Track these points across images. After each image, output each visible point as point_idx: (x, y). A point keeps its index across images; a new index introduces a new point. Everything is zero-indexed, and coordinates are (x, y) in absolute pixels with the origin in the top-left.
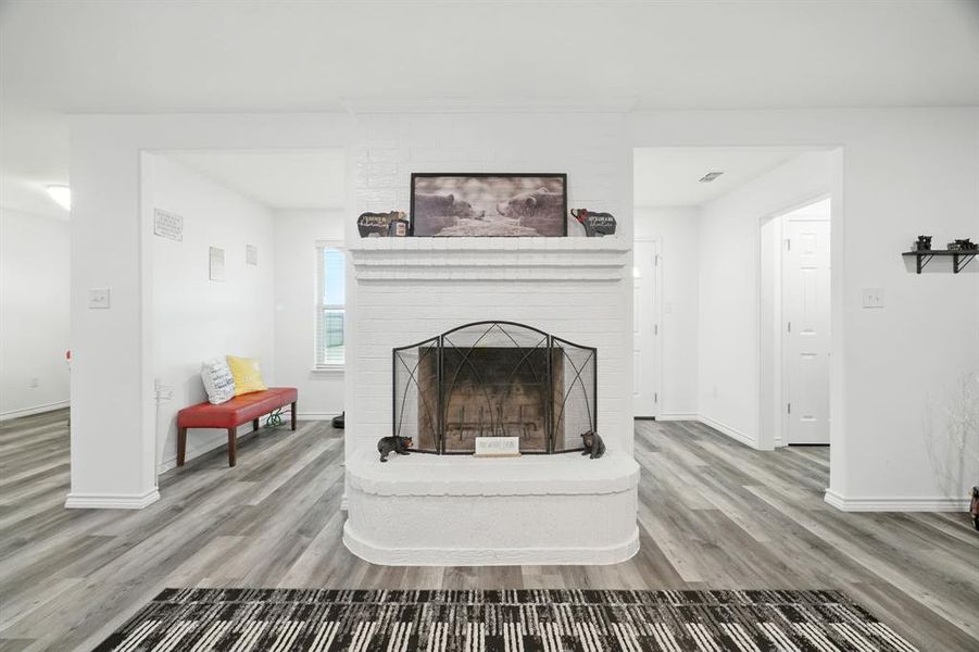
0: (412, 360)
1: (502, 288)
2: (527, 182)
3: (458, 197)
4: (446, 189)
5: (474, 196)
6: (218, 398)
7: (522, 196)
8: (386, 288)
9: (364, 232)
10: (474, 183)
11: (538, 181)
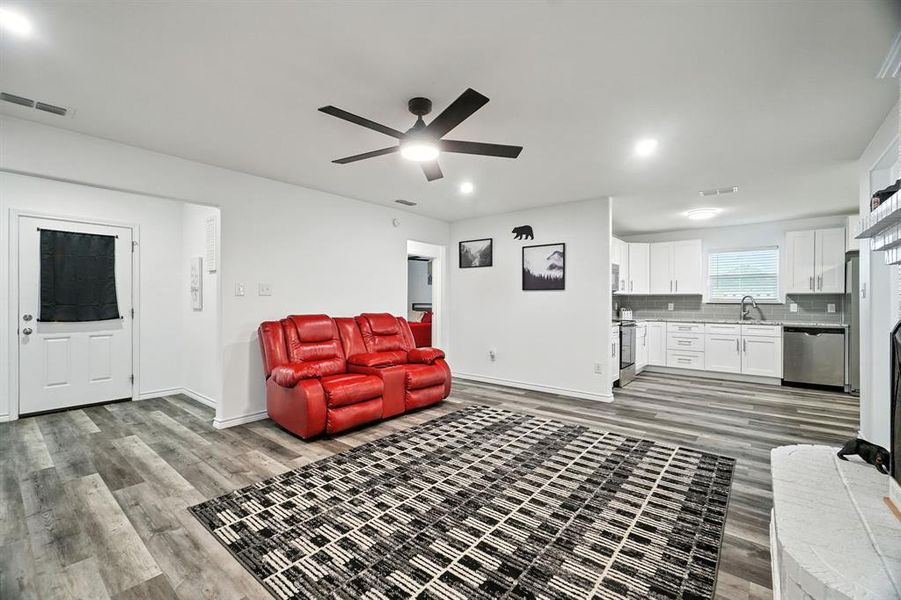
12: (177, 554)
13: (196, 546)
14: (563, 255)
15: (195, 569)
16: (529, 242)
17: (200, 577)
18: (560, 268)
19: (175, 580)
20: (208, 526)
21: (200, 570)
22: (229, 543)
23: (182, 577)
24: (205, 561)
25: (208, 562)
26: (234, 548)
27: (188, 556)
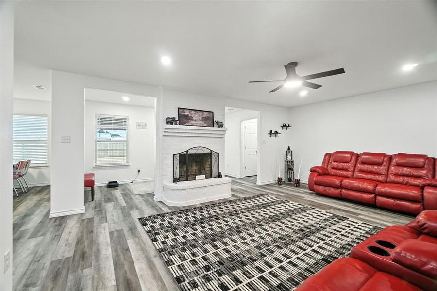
0: (177, 157)
2: (205, 113)
3: (190, 115)
4: (187, 113)
5: (193, 115)
7: (204, 116)
9: (167, 123)
10: (193, 112)
11: (207, 113)
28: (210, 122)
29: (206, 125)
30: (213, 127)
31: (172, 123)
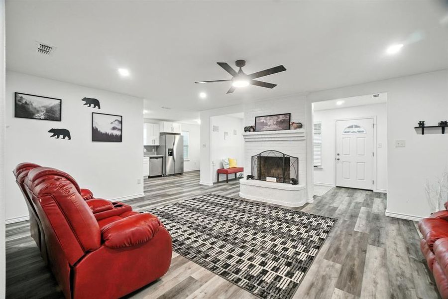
0: (256, 159)
1: (275, 142)
2: (281, 116)
3: (265, 121)
4: (263, 120)
5: (268, 121)
6: (225, 168)
7: (279, 120)
8: (251, 143)
9: (245, 131)
10: (268, 117)
11: (283, 116)
12: (322, 290)
13: (312, 285)
14: (121, 122)
15: (324, 278)
16: (96, 110)
17: (327, 274)
18: (119, 129)
19: (334, 281)
20: (297, 287)
21: (323, 276)
22: (303, 273)
23: (331, 280)
24: (317, 278)
25: (317, 276)
26: (304, 270)
27: (320, 285)
28: (286, 125)
29: (281, 128)
30: (289, 129)
31: (250, 131)
